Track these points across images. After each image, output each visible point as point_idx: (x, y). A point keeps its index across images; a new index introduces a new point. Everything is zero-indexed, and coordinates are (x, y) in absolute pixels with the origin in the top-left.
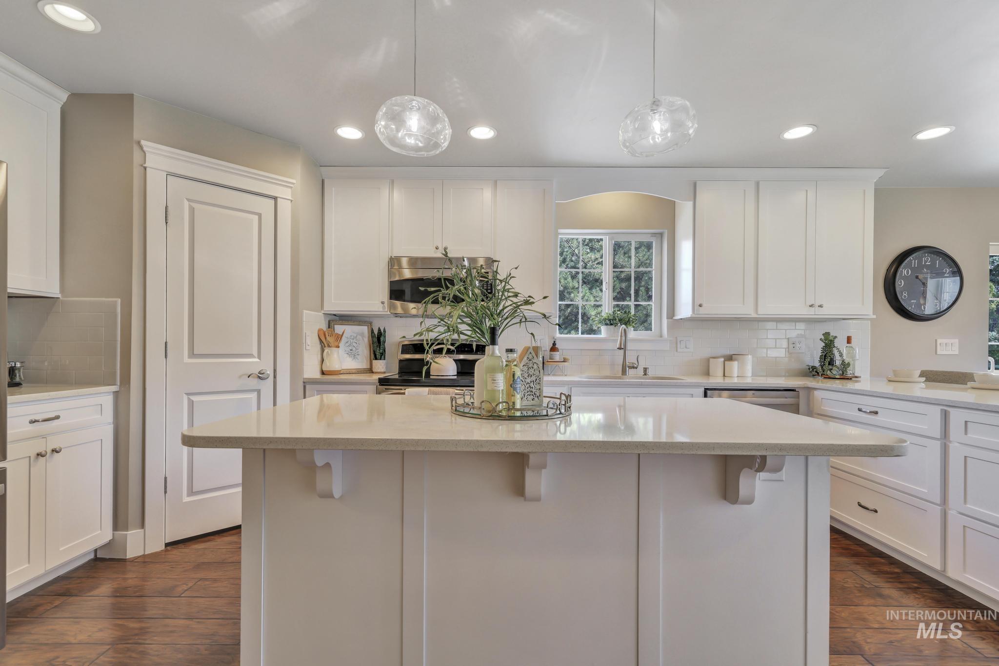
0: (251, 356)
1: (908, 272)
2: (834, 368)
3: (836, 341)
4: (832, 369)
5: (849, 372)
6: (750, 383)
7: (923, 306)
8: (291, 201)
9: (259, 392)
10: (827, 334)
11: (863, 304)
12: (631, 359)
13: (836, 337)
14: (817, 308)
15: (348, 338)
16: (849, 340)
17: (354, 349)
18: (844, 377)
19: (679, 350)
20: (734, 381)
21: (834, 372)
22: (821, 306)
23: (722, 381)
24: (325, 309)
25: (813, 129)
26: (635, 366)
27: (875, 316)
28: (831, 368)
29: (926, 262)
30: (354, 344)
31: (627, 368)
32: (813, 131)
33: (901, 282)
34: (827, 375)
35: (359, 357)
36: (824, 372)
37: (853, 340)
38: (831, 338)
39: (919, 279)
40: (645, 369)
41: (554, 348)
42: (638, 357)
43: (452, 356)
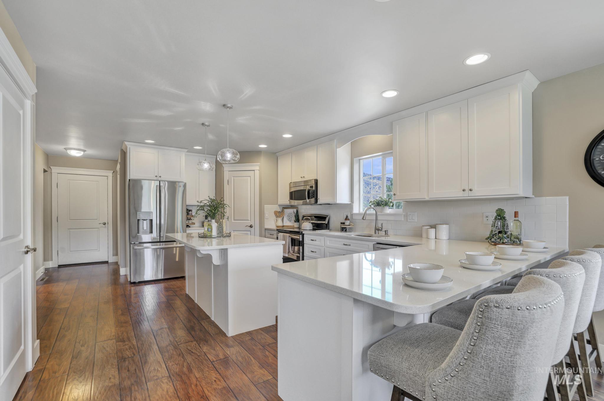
0: (248, 220)
8: (259, 170)
9: (250, 231)
11: (510, 186)
12: (379, 225)
13: (505, 212)
14: (470, 192)
15: (288, 214)
16: (516, 214)
17: (290, 218)
19: (409, 221)
24: (278, 204)
25: (397, 93)
26: (381, 229)
30: (291, 216)
31: (377, 231)
32: (397, 94)
35: (292, 221)
37: (520, 214)
40: (385, 231)
41: (347, 218)
42: (382, 224)
43: (309, 221)
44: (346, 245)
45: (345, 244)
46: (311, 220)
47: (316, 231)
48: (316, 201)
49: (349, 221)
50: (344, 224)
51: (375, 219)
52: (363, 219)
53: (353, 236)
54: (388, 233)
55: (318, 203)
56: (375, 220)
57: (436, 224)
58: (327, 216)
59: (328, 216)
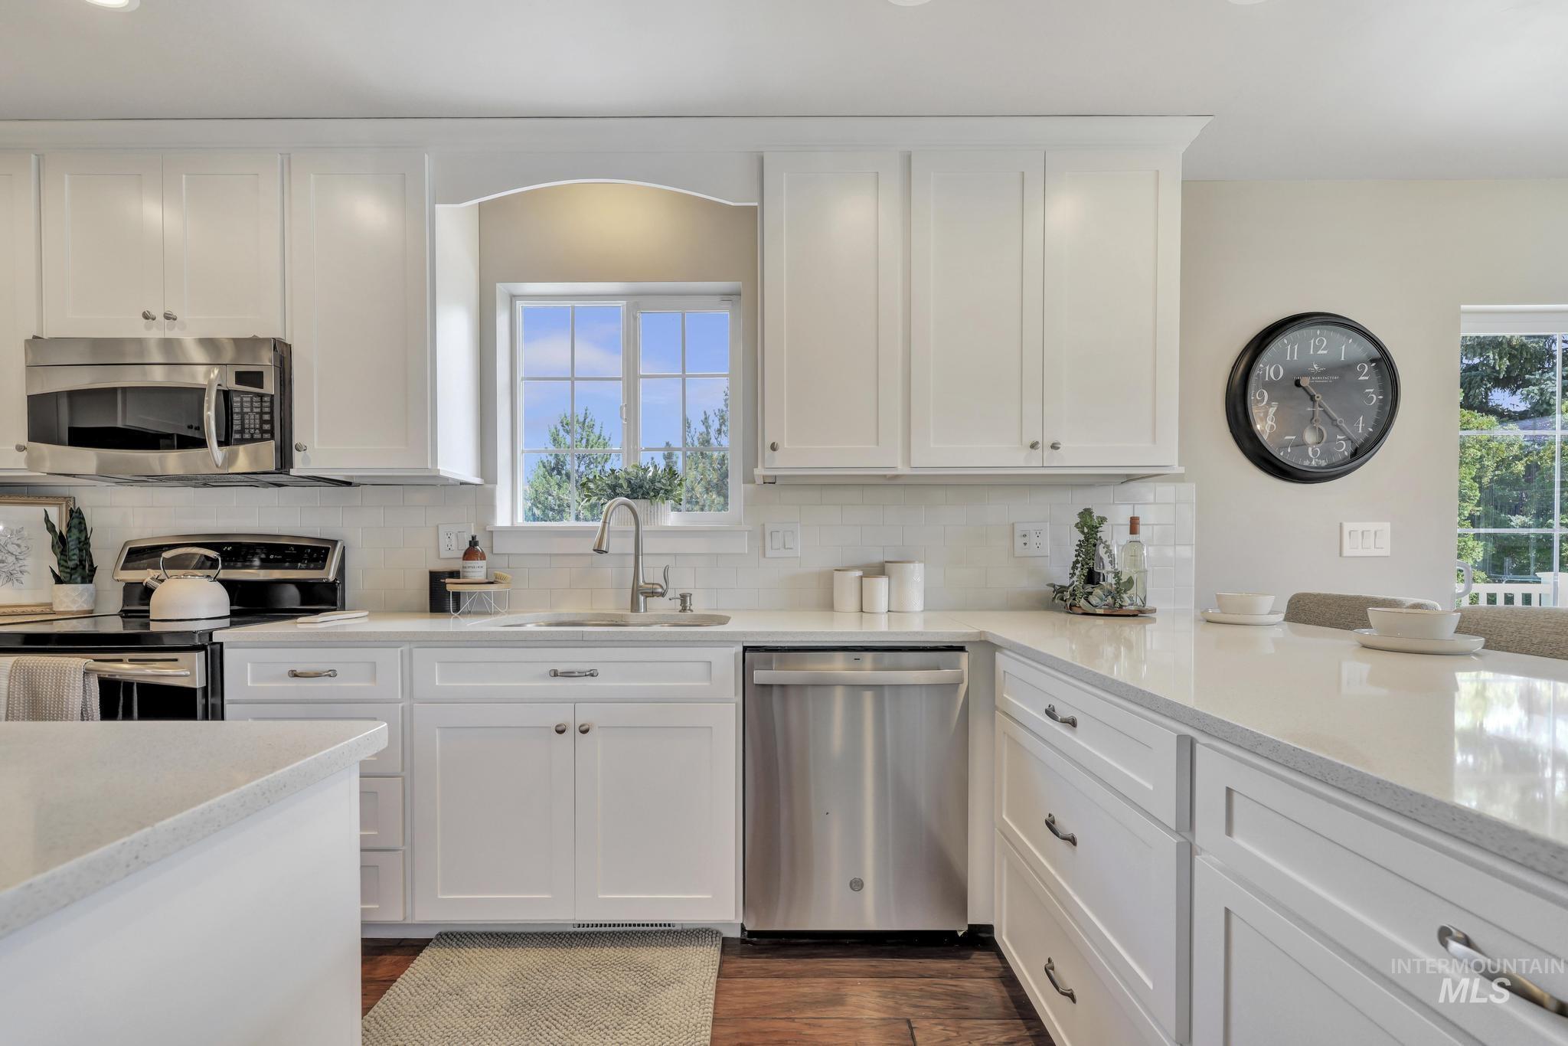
1: (1277, 373)
2: (1098, 591)
3: (1104, 527)
4: (1091, 593)
5: (1127, 601)
6: (917, 633)
7: (1310, 449)
10: (1086, 513)
11: (1154, 441)
12: (651, 575)
13: (1103, 520)
14: (1048, 451)
16: (1134, 525)
18: (1116, 612)
19: (769, 553)
20: (881, 628)
21: (1094, 600)
22: (1054, 447)
23: (854, 629)
26: (660, 590)
27: (1183, 468)
28: (1090, 590)
29: (1317, 348)
31: (642, 598)
33: (1262, 395)
34: (1080, 607)
35: (23, 577)
36: (1074, 599)
38: (1096, 522)
39: (1304, 388)
40: (683, 598)
41: (472, 552)
42: (666, 570)
43: (213, 573)
44: (568, 675)
45: (561, 668)
46: (224, 568)
47: (300, 620)
48: (285, 459)
49: (482, 563)
50: (458, 577)
51: (633, 551)
52: (599, 551)
53: (530, 627)
54: (691, 604)
55: (293, 472)
56: (633, 558)
57: (886, 562)
58: (335, 542)
59: (339, 544)
